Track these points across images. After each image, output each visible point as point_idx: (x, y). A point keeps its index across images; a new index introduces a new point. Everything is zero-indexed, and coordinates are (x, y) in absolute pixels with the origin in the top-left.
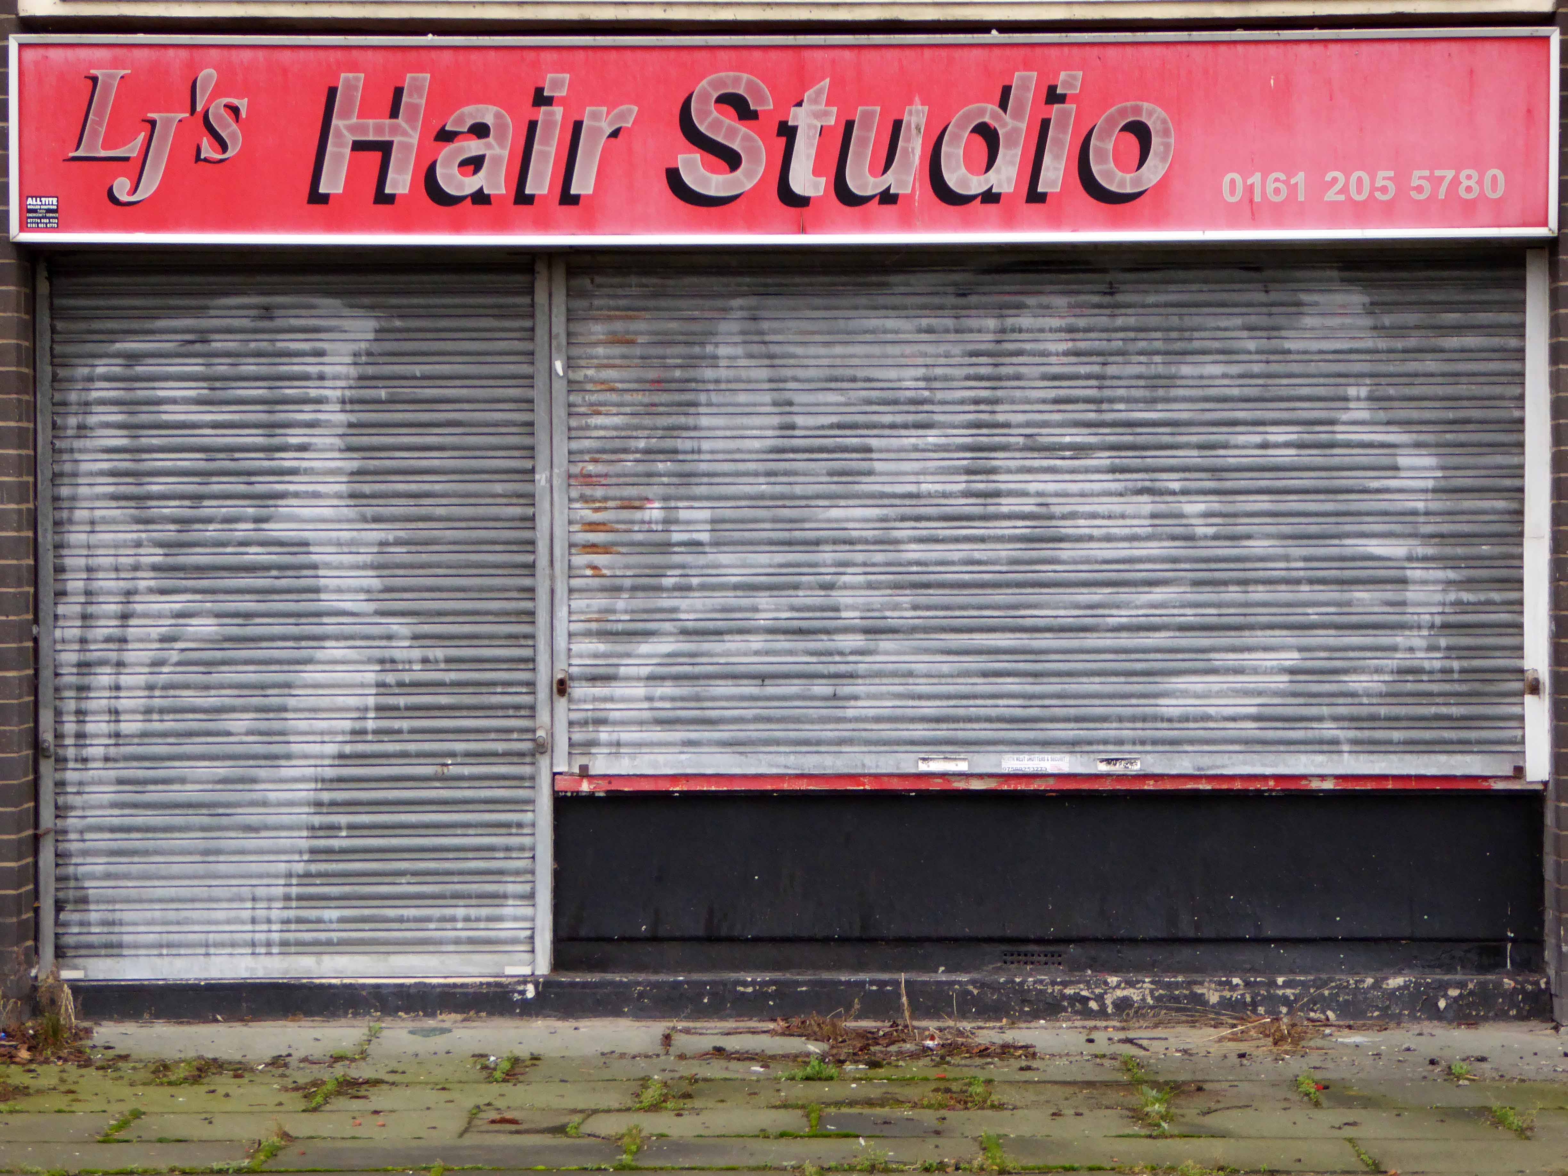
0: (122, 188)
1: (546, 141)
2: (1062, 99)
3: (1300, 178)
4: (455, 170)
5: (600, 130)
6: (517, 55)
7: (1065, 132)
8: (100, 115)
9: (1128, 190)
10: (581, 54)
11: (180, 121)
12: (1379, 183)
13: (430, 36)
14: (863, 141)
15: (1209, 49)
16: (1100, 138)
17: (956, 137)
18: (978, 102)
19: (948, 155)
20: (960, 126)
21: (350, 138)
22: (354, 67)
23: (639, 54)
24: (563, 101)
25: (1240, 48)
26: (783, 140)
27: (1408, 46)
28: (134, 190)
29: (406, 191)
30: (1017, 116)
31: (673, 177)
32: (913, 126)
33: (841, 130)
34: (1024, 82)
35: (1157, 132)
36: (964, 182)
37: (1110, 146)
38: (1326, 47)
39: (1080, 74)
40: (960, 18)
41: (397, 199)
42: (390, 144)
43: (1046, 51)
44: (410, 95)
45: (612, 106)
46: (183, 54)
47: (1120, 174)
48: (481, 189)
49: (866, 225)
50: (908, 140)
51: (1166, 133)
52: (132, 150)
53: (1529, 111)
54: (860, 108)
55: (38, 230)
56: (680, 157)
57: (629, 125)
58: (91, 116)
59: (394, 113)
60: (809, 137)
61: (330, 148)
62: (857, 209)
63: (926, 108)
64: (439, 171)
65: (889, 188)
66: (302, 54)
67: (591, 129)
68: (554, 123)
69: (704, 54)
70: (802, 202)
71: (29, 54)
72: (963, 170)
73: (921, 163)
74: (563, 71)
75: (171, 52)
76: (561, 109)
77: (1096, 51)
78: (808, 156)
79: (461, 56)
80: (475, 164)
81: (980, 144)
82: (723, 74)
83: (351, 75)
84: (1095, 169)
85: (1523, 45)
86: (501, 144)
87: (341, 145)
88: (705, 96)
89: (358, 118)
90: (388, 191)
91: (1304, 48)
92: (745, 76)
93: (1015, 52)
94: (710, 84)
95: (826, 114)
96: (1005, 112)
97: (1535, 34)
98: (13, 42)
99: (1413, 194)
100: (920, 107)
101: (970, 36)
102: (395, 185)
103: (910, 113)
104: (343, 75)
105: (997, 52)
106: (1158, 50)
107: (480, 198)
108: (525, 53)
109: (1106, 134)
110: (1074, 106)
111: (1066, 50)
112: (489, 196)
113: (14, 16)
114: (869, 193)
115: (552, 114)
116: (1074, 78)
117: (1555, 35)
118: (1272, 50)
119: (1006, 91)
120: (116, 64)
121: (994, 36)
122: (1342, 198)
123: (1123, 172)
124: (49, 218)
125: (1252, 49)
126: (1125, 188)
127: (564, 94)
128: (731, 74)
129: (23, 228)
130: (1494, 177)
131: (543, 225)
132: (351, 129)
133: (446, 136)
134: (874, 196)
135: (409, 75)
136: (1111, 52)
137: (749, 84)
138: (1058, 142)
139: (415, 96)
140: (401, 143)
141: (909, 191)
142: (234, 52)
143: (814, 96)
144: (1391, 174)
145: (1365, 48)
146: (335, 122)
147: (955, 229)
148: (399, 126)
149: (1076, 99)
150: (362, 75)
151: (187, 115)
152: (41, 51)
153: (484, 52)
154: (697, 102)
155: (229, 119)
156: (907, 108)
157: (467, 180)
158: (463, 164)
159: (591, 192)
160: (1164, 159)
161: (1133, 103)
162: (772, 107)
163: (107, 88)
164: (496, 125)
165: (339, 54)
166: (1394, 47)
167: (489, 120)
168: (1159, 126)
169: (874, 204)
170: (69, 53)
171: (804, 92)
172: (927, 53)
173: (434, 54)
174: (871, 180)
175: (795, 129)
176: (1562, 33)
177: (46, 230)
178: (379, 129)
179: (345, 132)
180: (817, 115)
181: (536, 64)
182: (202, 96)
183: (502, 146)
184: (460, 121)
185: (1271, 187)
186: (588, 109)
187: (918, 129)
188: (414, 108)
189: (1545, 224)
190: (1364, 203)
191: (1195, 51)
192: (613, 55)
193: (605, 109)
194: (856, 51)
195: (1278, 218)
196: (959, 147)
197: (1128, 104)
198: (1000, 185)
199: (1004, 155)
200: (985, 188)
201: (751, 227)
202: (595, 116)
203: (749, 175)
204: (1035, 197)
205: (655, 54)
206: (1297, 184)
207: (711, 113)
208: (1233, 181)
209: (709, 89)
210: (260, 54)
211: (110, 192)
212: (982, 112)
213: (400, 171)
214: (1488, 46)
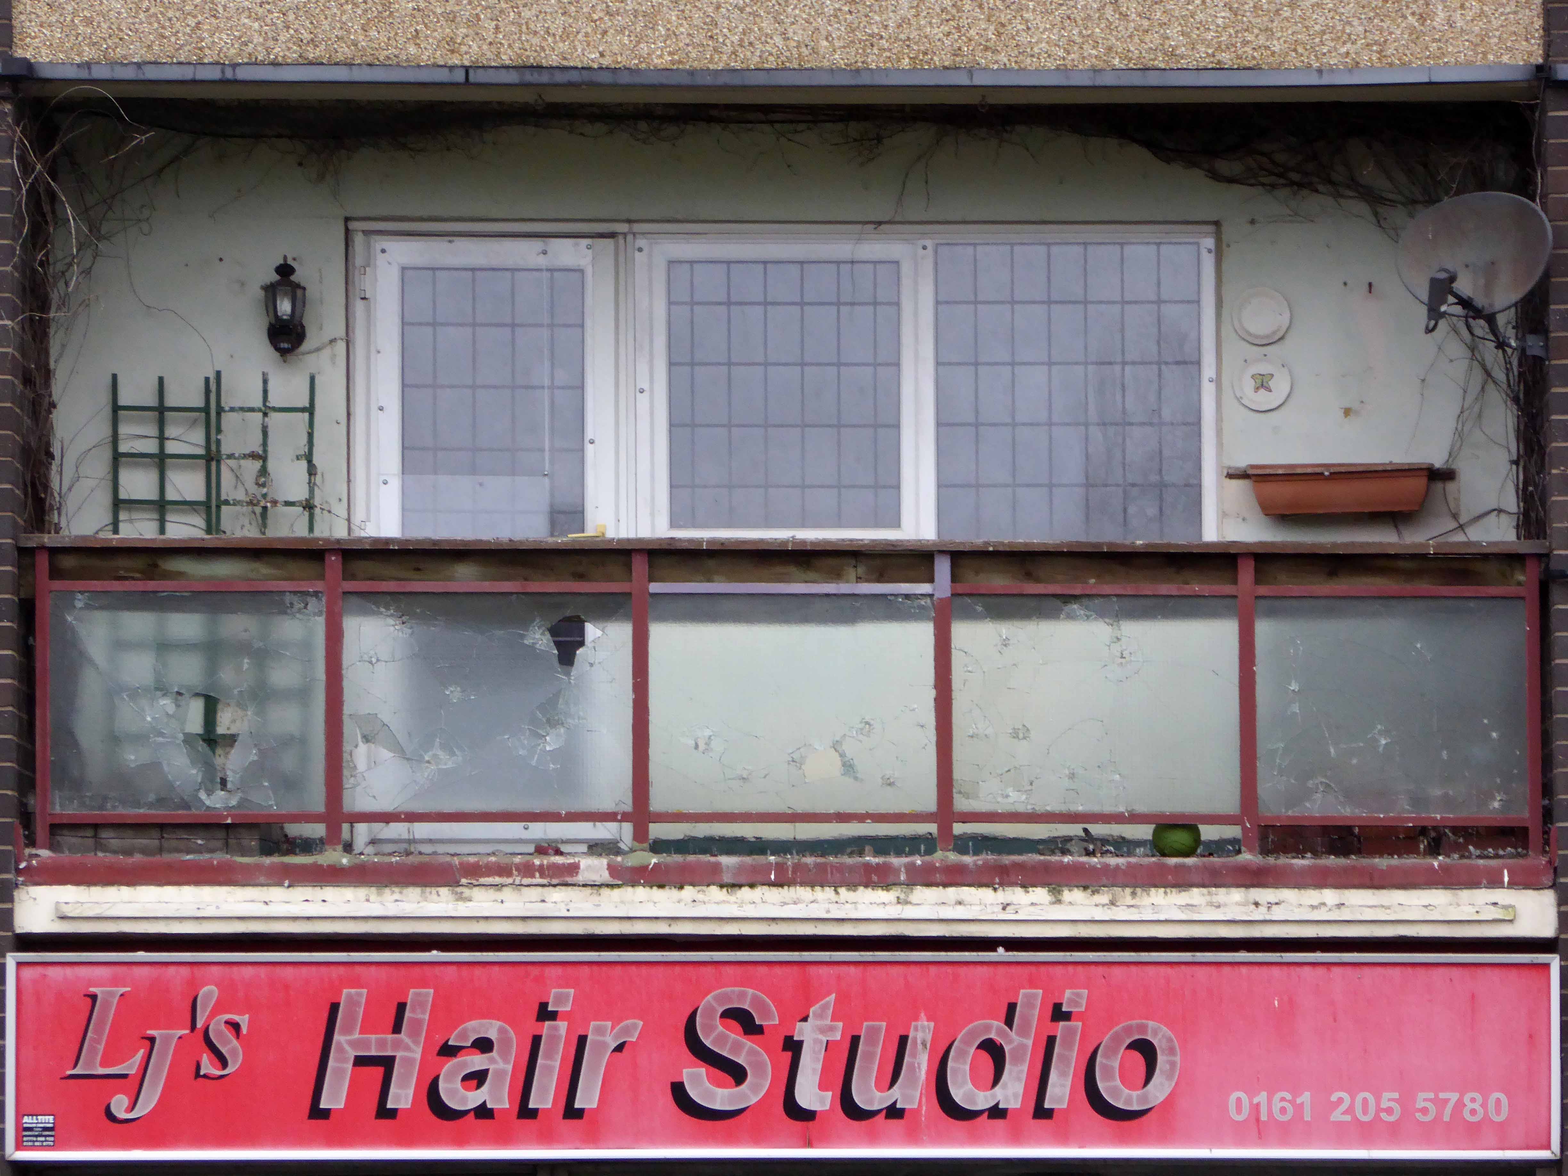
0: (119, 1105)
1: (549, 1056)
2: (1067, 1016)
3: (1305, 1098)
4: (458, 1084)
5: (604, 1044)
6: (521, 970)
7: (1071, 1049)
8: (99, 1031)
9: (1135, 1107)
10: (586, 970)
11: (180, 1038)
12: (1384, 1104)
13: (435, 952)
14: (869, 1056)
15: (1212, 970)
16: (1106, 1056)
17: (962, 1054)
18: (984, 1018)
19: (955, 1071)
20: (967, 1042)
21: (352, 1054)
22: (356, 983)
23: (644, 970)
24: (567, 1016)
25: (1244, 970)
26: (789, 1054)
27: (1410, 970)
28: (132, 1107)
29: (409, 1106)
30: (1023, 1033)
31: (678, 1091)
32: (919, 1042)
33: (847, 1045)
34: (1030, 999)
35: (1163, 1051)
36: (971, 1098)
37: (1116, 1064)
38: (1329, 969)
39: (1085, 992)
40: (965, 934)
41: (399, 1114)
42: (392, 1059)
43: (1051, 969)
44: (413, 1010)
45: (616, 1021)
46: (185, 971)
47: (1127, 1091)
48: (485, 1102)
49: (873, 1139)
50: (914, 1055)
51: (1171, 1051)
52: (130, 1067)
53: (1531, 1036)
54: (865, 1024)
55: (33, 1148)
56: (685, 1071)
57: (634, 1040)
58: (89, 1034)
59: (397, 1029)
60: (814, 1052)
61: (331, 1063)
62: (863, 1123)
63: (932, 1024)
64: (442, 1085)
65: (895, 1103)
66: (304, 970)
67: (595, 1042)
68: (559, 1037)
69: (710, 970)
70: (808, 1116)
71: (27, 973)
72: (970, 1086)
73: (927, 1079)
74: (568, 986)
75: (172, 970)
76: (566, 1023)
77: (1100, 970)
78: (814, 1070)
79: (465, 971)
80: (478, 1078)
81: (986, 1060)
82: (729, 989)
83: (353, 991)
84: (1101, 1085)
85: (1525, 972)
86: (504, 1056)
87: (345, 1060)
88: (710, 1010)
89: (360, 1033)
90: (389, 1105)
91: (1307, 970)
92: (750, 991)
93: (1019, 970)
94: (716, 998)
95: (831, 1029)
96: (1011, 1028)
97: (1535, 961)
98: (11, 960)
99: (1419, 1115)
100: (926, 1023)
101: (975, 954)
102: (398, 1098)
103: (916, 1029)
104: (345, 991)
105: (1001, 970)
106: (1162, 970)
107: (483, 1112)
108: (530, 968)
109: (1112, 1051)
110: (1080, 1024)
111: (1071, 969)
112: (492, 1110)
113: (10, 934)
114: (875, 1107)
115: (556, 1028)
116: (1078, 995)
117: (1555, 962)
118: (1276, 971)
119: (1012, 1008)
120: (115, 982)
121: (1001, 953)
122: (1348, 1118)
123: (1130, 1089)
124: (46, 1136)
125: (1256, 970)
126: (1131, 1105)
127: (568, 1009)
128: (737, 989)
129: (19, 1146)
130: (1498, 1101)
131: (547, 1139)
132: (353, 1044)
133: (448, 1051)
134: (881, 1110)
135: (412, 991)
136: (1117, 971)
137: (755, 998)
138: (1064, 1059)
139: (419, 1011)
140: (404, 1059)
141: (915, 1106)
142: (235, 969)
143: (819, 1011)
144: (1396, 1095)
145: (1366, 971)
146: (337, 1037)
147: (962, 1144)
148: (401, 1041)
149: (1081, 1016)
150: (365, 991)
151: (187, 1032)
152: (40, 970)
153: (488, 967)
154: (701, 1016)
155: (230, 1035)
156: (913, 1024)
157: (470, 1094)
158: (466, 1078)
159: (595, 1106)
160: (1169, 1077)
161: (1139, 1021)
162: (777, 1022)
163: (106, 1004)
164: (500, 1040)
165: (341, 970)
166: (1396, 972)
167: (493, 1035)
168: (1164, 1044)
169: (880, 1119)
170: (69, 971)
171: (811, 1006)
172: (933, 970)
173: (437, 970)
174: (878, 1094)
175: (800, 1043)
176: (1561, 960)
177: (42, 1148)
178: (382, 1044)
179: (347, 1048)
180: (823, 1030)
181: (539, 980)
182: (204, 1011)
183: (506, 1061)
184: (464, 1035)
185: (1277, 1106)
186: (592, 1023)
187: (924, 1044)
188: (417, 1023)
189: (1548, 1147)
190: (1370, 1123)
191: (1200, 972)
192: (618, 970)
193: (609, 1024)
194: (861, 968)
195: (1285, 1138)
196: (965, 1063)
197: (1134, 1022)
198: (1007, 1100)
199: (1010, 1073)
200: (992, 1104)
201: (757, 1141)
202: (600, 1031)
203: (755, 1089)
204: (1042, 1113)
205: (661, 969)
206: (1302, 1104)
207: (716, 1027)
208: (1239, 1100)
209: (715, 1004)
210: (263, 971)
211: (108, 1109)
212: (988, 1028)
213: (403, 1085)
214: (1488, 971)
